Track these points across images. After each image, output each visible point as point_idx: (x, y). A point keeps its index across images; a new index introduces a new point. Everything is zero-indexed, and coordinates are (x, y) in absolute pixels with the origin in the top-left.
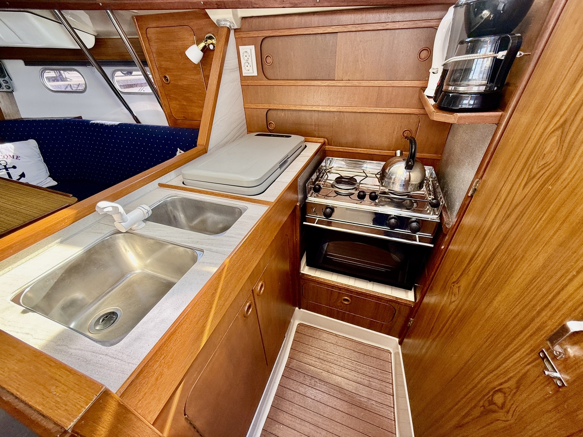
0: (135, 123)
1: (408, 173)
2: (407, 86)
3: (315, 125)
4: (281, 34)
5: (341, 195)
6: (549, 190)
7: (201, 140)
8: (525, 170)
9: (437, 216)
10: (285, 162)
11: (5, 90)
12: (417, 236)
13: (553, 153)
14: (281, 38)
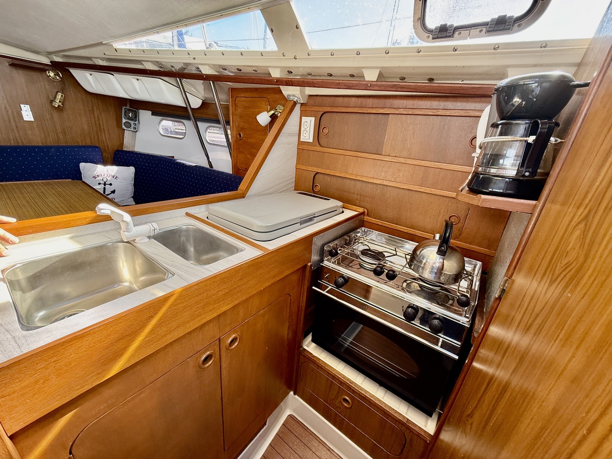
0: (209, 167)
1: (441, 260)
2: (456, 170)
3: (358, 194)
4: (338, 111)
5: (365, 269)
6: (569, 299)
7: (242, 186)
8: (550, 269)
9: (468, 320)
10: (311, 219)
11: (132, 129)
12: (441, 340)
13: (575, 251)
14: (339, 114)
